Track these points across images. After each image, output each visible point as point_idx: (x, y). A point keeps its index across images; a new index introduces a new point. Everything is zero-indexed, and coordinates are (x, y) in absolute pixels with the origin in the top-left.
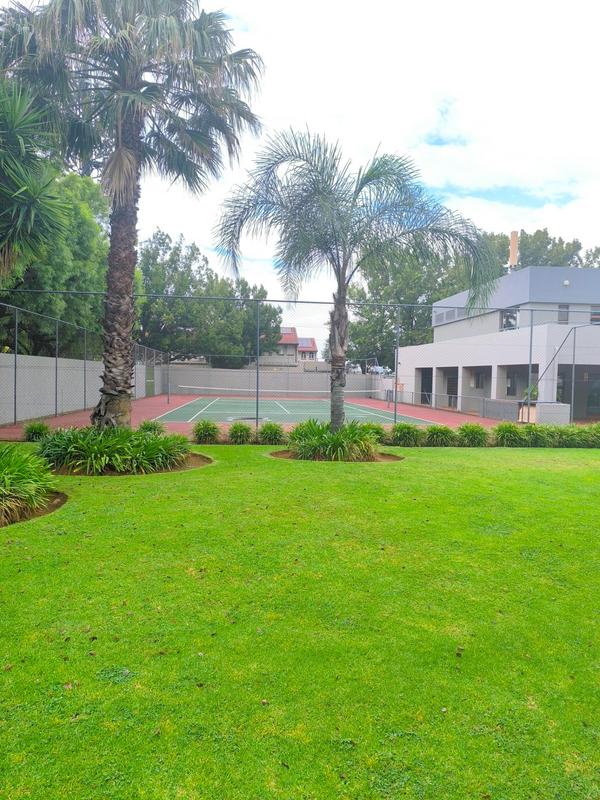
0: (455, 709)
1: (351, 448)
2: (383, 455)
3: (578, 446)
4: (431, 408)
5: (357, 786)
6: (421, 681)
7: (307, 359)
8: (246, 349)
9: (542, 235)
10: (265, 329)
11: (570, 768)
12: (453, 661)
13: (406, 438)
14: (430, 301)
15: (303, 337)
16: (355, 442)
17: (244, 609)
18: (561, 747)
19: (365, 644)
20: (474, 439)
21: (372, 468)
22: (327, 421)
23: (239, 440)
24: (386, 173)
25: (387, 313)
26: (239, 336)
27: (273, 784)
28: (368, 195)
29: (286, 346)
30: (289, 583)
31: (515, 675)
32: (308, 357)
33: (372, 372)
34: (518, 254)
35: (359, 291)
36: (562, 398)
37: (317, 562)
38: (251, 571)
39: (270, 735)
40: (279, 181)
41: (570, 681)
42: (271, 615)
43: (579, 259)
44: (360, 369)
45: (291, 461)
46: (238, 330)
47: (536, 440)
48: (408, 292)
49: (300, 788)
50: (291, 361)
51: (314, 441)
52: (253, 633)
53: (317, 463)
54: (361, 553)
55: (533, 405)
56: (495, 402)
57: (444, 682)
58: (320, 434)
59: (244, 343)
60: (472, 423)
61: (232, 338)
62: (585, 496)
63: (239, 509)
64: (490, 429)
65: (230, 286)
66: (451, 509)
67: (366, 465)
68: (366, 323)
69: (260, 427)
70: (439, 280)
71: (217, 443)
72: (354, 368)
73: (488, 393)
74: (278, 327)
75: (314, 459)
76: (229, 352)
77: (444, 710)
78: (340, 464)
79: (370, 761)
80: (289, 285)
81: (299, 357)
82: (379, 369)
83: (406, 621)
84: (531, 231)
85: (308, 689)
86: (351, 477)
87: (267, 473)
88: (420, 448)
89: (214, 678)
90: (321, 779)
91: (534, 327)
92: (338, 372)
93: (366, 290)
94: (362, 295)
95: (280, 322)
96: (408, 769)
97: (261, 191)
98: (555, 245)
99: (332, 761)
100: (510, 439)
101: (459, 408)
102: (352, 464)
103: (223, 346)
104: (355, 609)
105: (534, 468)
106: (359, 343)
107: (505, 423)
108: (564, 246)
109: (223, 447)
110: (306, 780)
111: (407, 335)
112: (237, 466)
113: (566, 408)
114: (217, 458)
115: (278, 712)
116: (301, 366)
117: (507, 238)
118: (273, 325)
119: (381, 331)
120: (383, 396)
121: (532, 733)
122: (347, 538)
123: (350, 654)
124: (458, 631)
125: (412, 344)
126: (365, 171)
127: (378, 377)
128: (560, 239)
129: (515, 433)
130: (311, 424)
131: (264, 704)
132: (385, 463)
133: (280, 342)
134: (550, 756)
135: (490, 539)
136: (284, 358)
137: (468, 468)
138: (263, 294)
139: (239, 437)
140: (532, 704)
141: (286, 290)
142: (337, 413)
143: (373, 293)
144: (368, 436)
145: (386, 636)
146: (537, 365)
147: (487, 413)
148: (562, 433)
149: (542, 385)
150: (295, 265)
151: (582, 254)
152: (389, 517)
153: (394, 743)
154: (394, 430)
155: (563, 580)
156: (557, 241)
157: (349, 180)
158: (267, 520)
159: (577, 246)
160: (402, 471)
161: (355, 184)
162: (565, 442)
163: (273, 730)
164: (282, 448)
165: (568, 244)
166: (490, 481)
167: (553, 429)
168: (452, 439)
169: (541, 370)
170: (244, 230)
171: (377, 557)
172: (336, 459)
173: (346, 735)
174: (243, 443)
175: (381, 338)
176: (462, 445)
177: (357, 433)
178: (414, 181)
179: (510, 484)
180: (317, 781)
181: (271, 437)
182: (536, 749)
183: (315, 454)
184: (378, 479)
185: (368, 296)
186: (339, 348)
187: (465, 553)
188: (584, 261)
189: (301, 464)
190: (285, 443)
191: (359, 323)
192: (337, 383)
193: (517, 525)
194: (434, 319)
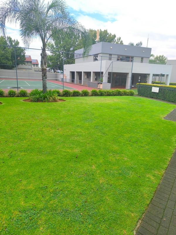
0: (75, 172)
1: (50, 98)
2: (60, 99)
3: (112, 95)
4: (74, 84)
5: (47, 198)
6: (66, 166)
7: (35, 67)
8: (13, 63)
9: (106, 31)
10: (19, 55)
11: (101, 182)
12: (75, 159)
13: (66, 94)
14: (74, 50)
15: (33, 59)
16: (51, 96)
17: (14, 153)
18: (100, 177)
19: (51, 158)
20: (85, 94)
21: (56, 104)
22: (42, 89)
23: (12, 96)
24: (57, 5)
25: (61, 53)
26: (10, 58)
27: (23, 203)
28: (51, 13)
29: (28, 62)
30: (29, 143)
31: (90, 160)
32: (35, 66)
33: (57, 72)
34: (99, 37)
35: (51, 45)
36: (109, 82)
37: (38, 135)
38: (16, 141)
39: (22, 189)
40: (19, 3)
41: (103, 160)
42: (23, 153)
43: (115, 40)
44: (53, 71)
45: (30, 103)
46: (9, 55)
47: (101, 94)
48: (67, 46)
49: (31, 202)
50: (30, 67)
51: (38, 96)
52: (17, 160)
53: (39, 103)
54: (51, 131)
55: (101, 84)
56: (92, 83)
57: (72, 165)
58: (39, 94)
59: (12, 60)
60: (85, 89)
61: (7, 58)
62: (112, 110)
63: (12, 120)
64: (90, 91)
65: (5, 39)
66: (78, 116)
67: (54, 103)
68: (54, 56)
69: (19, 91)
70: (77, 43)
71: (4, 97)
72: (51, 70)
73: (90, 80)
74: (24, 55)
75: (38, 102)
76: (7, 64)
77: (72, 173)
78: (46, 103)
79: (51, 191)
80: (25, 42)
81: (33, 66)
82: (59, 71)
83: (63, 150)
84: (103, 30)
85: (34, 174)
86: (49, 108)
87: (22, 107)
88: (70, 97)
89: (4, 176)
90: (37, 198)
91: (102, 61)
92: (44, 74)
93: (54, 44)
94: (53, 46)
95: (25, 54)
96: (61, 190)
97: (12, 6)
98: (109, 35)
99: (40, 193)
100: (95, 94)
101: (82, 84)
102: (50, 103)
103: (4, 61)
104: (49, 148)
105: (100, 102)
106: (52, 62)
107: (94, 89)
108: (112, 36)
109: (6, 98)
110: (33, 200)
111: (67, 60)
112: (11, 105)
113: (110, 85)
114: (4, 102)
115: (24, 182)
116: (33, 69)
117: (96, 31)
118: (22, 54)
119: (59, 59)
120: (60, 80)
121: (93, 175)
122: (47, 127)
123: (47, 162)
124: (77, 151)
125: (69, 64)
126: (50, 4)
127: (59, 74)
128: (111, 34)
129: (96, 92)
130: (36, 91)
131: (20, 181)
132: (60, 102)
133: (26, 60)
134: (97, 180)
135: (87, 124)
136: (27, 66)
137: (83, 103)
138: (18, 43)
139: (12, 95)
140: (94, 167)
141: (25, 44)
142: (45, 87)
143: (56, 46)
144: (55, 94)
145: (58, 155)
146: (103, 72)
147: (89, 86)
148: (108, 92)
149: (104, 78)
150: (27, 35)
151: (116, 39)
152: (60, 120)
153: (58, 184)
154: (63, 92)
155: (104, 133)
156: (110, 34)
157: (45, 6)
158: (22, 123)
159: (115, 36)
160: (65, 105)
161: (47, 8)
162: (109, 94)
163: (23, 188)
164: (27, 98)
165: (113, 35)
166: (89, 107)
167: (106, 91)
168: (80, 94)
169: (104, 73)
170: (7, 20)
171: (56, 132)
172: (45, 102)
173: (45, 185)
174: (13, 96)
175: (59, 61)
176: (82, 96)
177: (51, 93)
178: (67, 10)
179: (94, 107)
180: (36, 199)
181: (23, 94)
182: (94, 179)
183: (38, 100)
184: (58, 107)
185: (55, 46)
186: (44, 66)
187: (81, 128)
188: (116, 41)
189: (33, 103)
190: (28, 96)
191: (52, 55)
192: (44, 77)
193: (94, 119)
194: (75, 56)
